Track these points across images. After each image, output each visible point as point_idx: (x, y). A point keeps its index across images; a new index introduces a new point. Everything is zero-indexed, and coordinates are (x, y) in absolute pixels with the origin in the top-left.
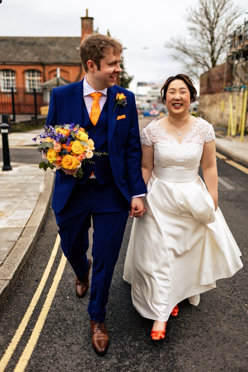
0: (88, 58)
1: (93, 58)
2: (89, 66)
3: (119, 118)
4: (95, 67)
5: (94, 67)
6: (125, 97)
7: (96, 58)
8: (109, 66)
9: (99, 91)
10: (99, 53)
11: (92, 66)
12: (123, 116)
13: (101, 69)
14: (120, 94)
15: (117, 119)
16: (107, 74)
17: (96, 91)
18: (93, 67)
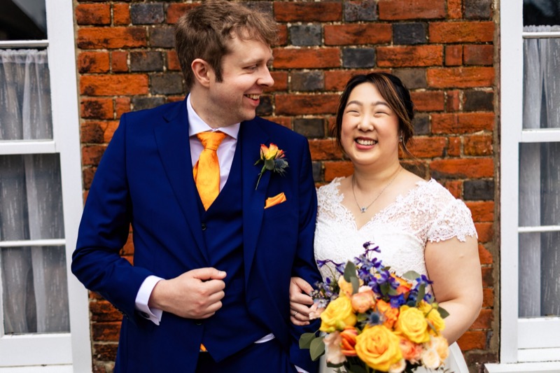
0: (192, 53)
1: (206, 54)
2: (196, 70)
3: (271, 202)
4: (211, 74)
5: (208, 74)
6: (280, 152)
7: (213, 53)
8: (244, 71)
9: (220, 129)
10: (218, 41)
11: (203, 72)
12: (281, 198)
13: (225, 78)
14: (268, 147)
15: (265, 205)
16: (240, 89)
17: (210, 128)
18: (205, 75)
